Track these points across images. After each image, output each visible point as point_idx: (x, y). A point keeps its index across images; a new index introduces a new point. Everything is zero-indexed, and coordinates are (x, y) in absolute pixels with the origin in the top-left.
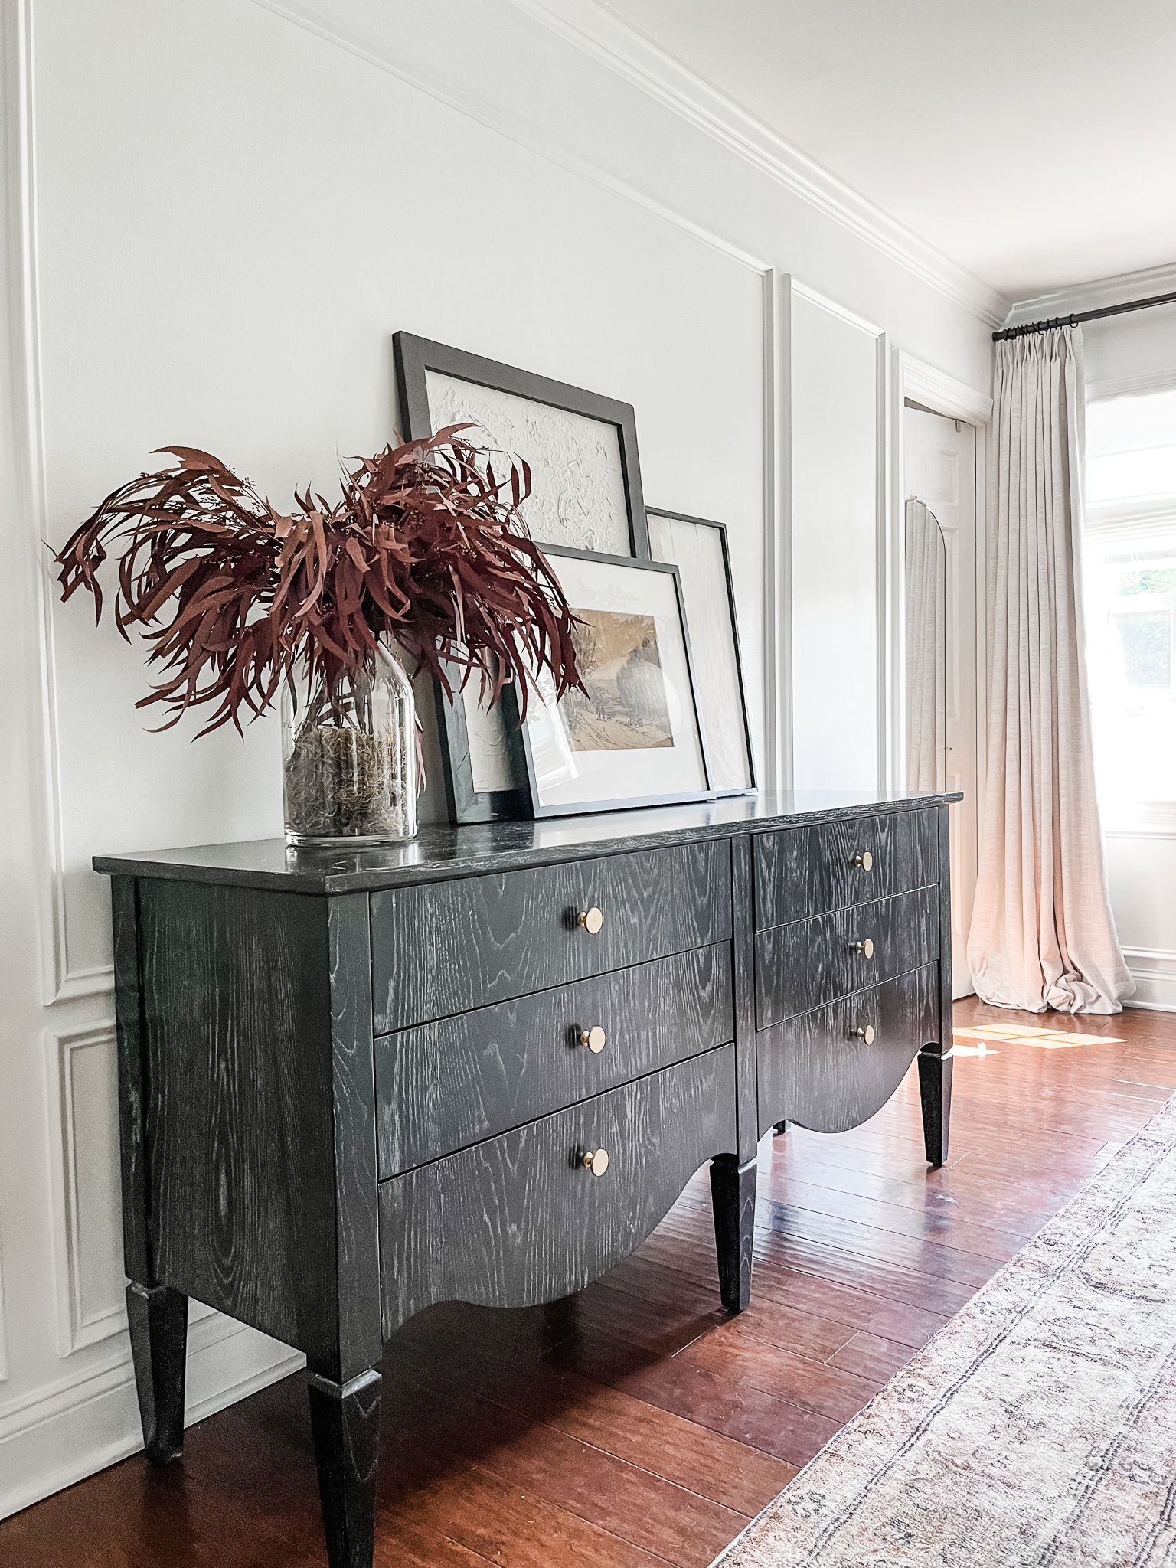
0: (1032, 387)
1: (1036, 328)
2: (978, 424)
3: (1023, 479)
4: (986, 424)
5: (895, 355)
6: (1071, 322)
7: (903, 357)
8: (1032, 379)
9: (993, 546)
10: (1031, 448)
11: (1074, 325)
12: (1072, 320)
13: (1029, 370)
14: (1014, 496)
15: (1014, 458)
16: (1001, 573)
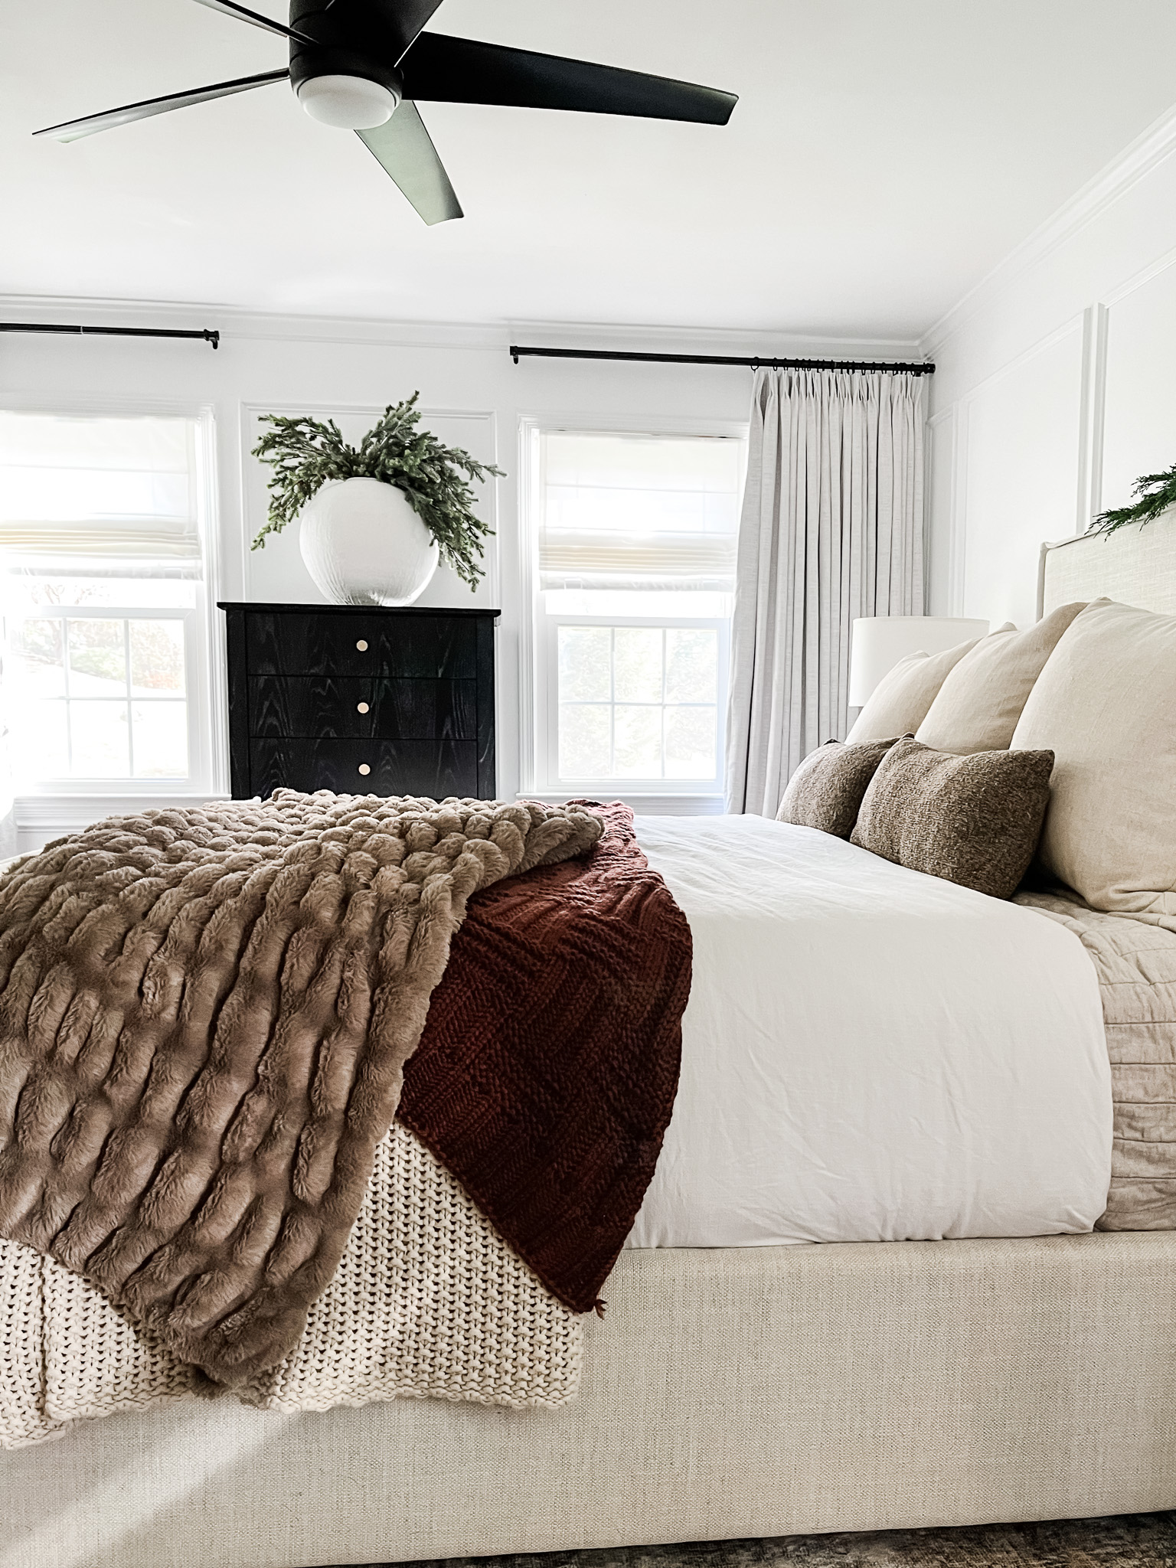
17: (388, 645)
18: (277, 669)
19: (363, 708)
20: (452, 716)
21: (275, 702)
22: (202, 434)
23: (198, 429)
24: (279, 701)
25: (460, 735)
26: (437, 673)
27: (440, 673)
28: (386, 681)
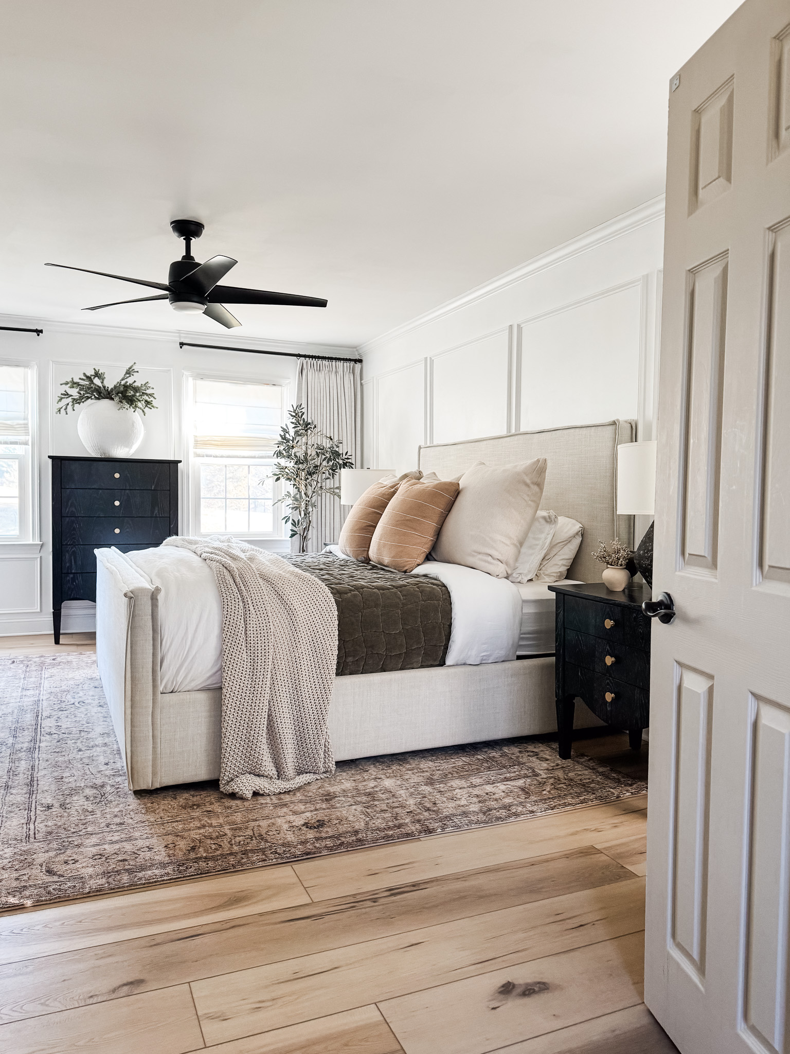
17: (128, 475)
18: (76, 486)
19: (117, 503)
20: (158, 507)
21: (74, 500)
22: (31, 375)
23: (29, 371)
24: (76, 500)
25: (162, 515)
26: (151, 487)
27: (153, 487)
28: (127, 491)
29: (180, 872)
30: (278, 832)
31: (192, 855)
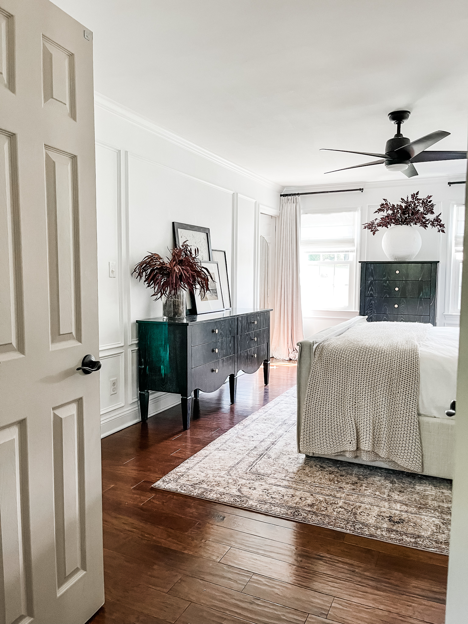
0: (289, 210)
1: (290, 195)
2: (276, 217)
3: (287, 232)
4: (278, 217)
5: (259, 205)
6: (298, 195)
7: (261, 206)
8: (289, 208)
9: (279, 247)
10: (289, 224)
11: (299, 196)
12: (298, 194)
13: (289, 205)
14: (284, 236)
15: (285, 226)
16: (281, 254)
17: (404, 272)
18: (374, 278)
19: (397, 289)
20: (423, 291)
21: (373, 288)
23: (356, 213)
24: (373, 287)
25: (425, 297)
27: (420, 279)
28: (404, 282)
29: (293, 515)
30: (368, 515)
31: (309, 509)
